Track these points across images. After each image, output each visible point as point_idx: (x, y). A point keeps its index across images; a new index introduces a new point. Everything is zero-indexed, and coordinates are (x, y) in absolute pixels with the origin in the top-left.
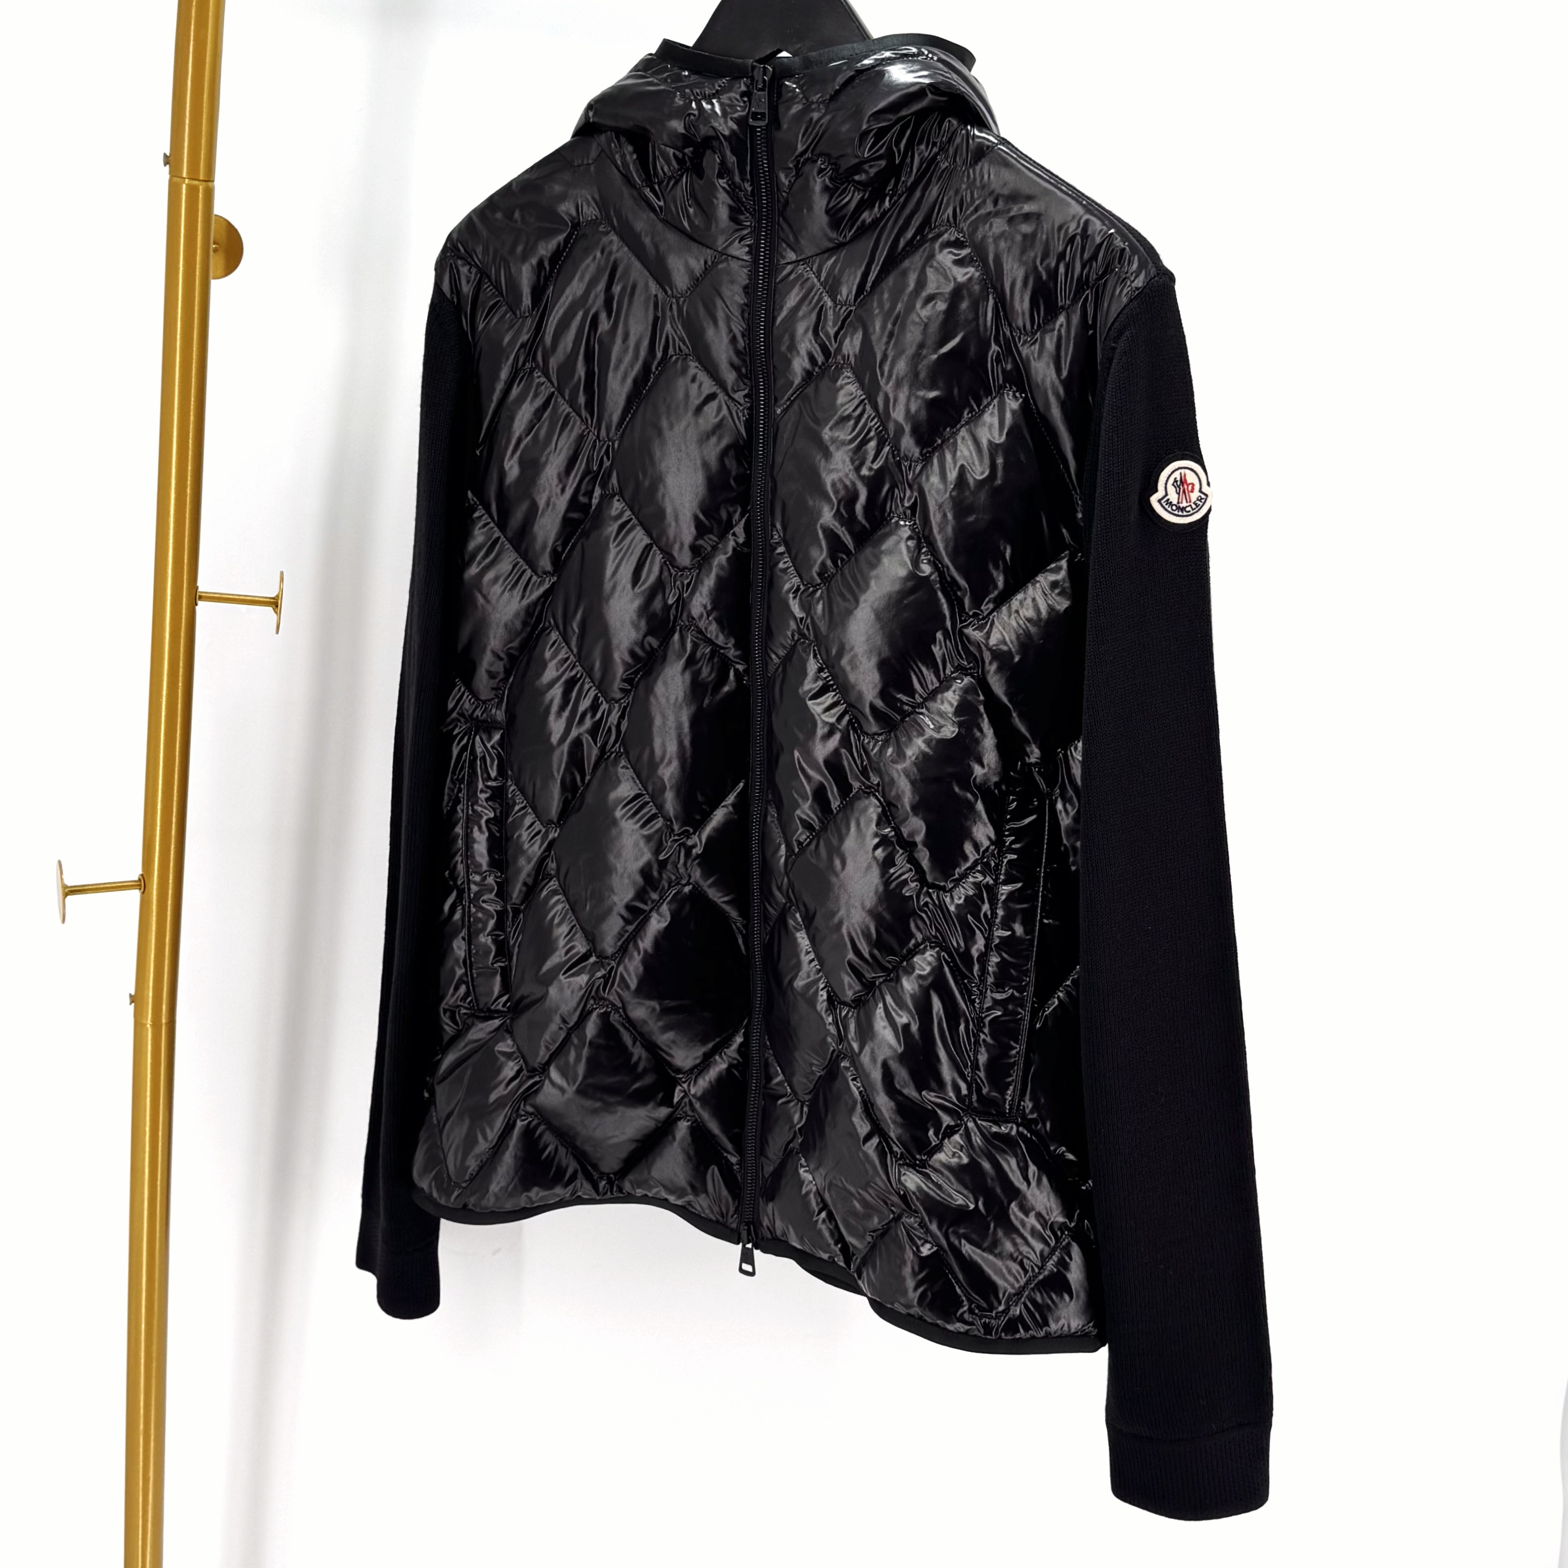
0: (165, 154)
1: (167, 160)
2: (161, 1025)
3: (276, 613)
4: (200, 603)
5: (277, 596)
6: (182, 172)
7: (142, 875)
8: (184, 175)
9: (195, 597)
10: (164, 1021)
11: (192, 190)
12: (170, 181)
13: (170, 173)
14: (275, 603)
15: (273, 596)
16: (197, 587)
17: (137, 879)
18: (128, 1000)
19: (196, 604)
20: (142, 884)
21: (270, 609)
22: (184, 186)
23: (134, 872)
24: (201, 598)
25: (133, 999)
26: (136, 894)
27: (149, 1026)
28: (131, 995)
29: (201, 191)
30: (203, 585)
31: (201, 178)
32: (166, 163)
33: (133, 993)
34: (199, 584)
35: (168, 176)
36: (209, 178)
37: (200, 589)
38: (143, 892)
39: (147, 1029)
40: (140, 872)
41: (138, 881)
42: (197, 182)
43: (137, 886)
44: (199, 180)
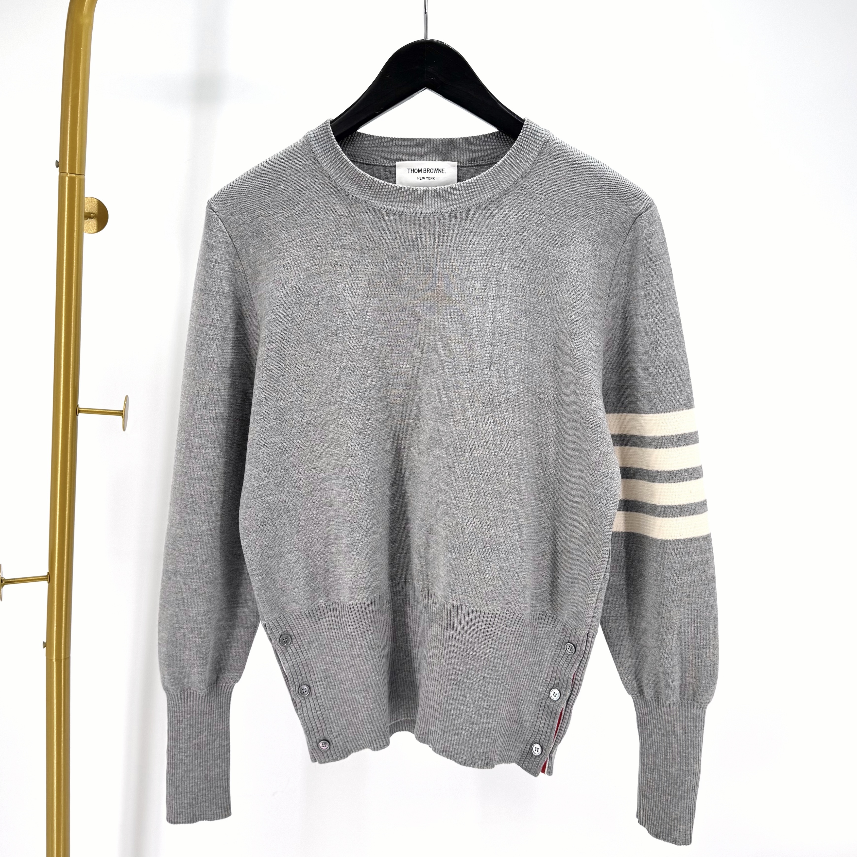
0: (57, 161)
1: (58, 164)
2: (61, 660)
3: (123, 418)
4: (79, 414)
5: (124, 410)
6: (66, 170)
7: (48, 573)
8: (67, 172)
9: (77, 411)
10: (63, 658)
11: (72, 181)
12: (60, 176)
13: (59, 172)
14: (122, 414)
15: (122, 410)
16: (78, 405)
17: (46, 574)
18: (43, 645)
19: (77, 415)
20: (49, 578)
21: (120, 418)
22: (67, 178)
23: (45, 572)
24: (80, 411)
25: (45, 645)
26: (45, 583)
27: (54, 660)
28: (44, 642)
29: (77, 180)
30: (82, 404)
31: (77, 173)
32: (57, 166)
33: (45, 642)
34: (79, 404)
35: (58, 173)
36: (82, 173)
37: (80, 407)
38: (49, 583)
39: (53, 663)
40: (48, 571)
41: (47, 576)
42: (75, 175)
43: (47, 578)
44: (75, 174)
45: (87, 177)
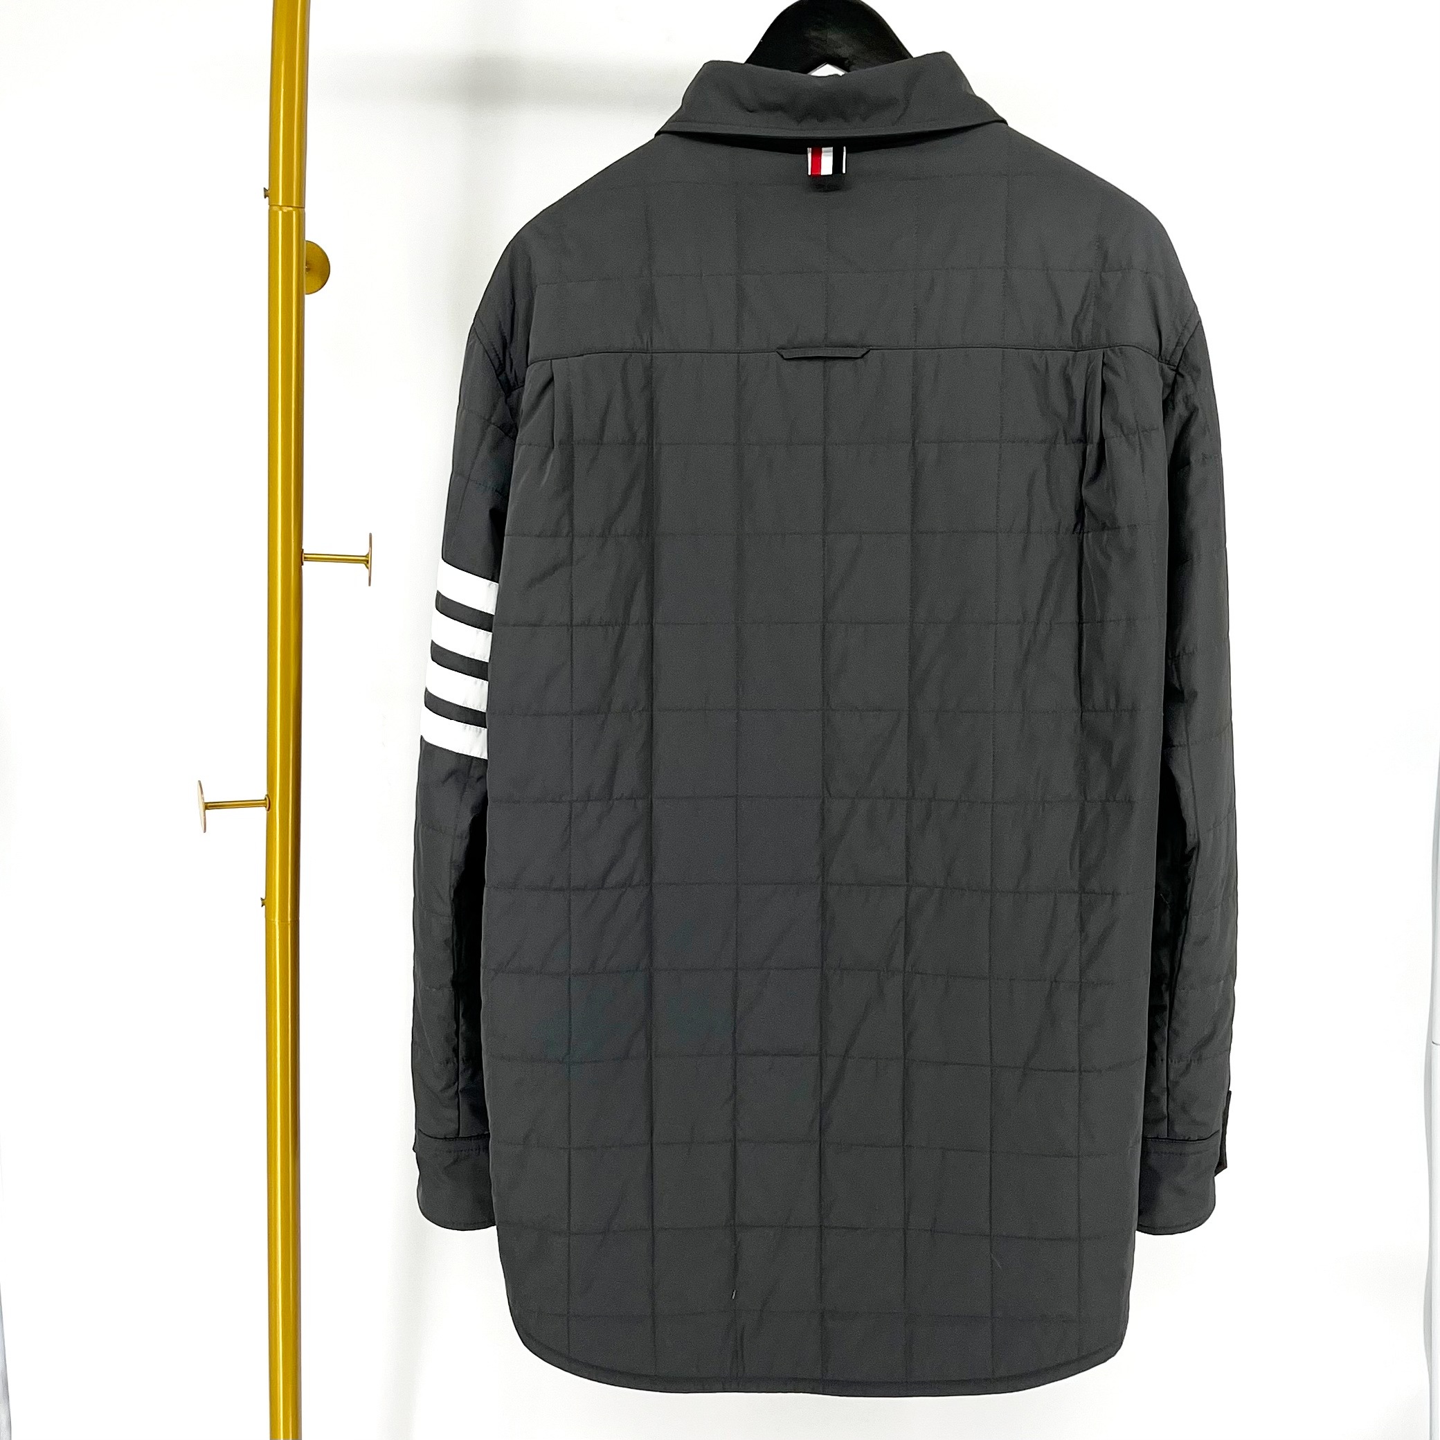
0: (265, 189)
1: (266, 193)
2: (288, 923)
3: (368, 568)
4: (305, 563)
5: (368, 554)
6: (278, 201)
7: (267, 795)
8: (280, 204)
9: (301, 558)
11: (288, 217)
12: (270, 210)
13: (269, 204)
14: (366, 561)
15: (365, 554)
17: (263, 797)
18: (260, 903)
19: (302, 564)
20: (268, 803)
21: (362, 566)
22: (280, 212)
23: (261, 794)
24: (306, 559)
25: (263, 902)
27: (277, 924)
28: (262, 899)
29: (294, 216)
30: (307, 548)
31: (294, 205)
32: (265, 197)
33: (264, 898)
34: (303, 548)
35: (267, 207)
36: (301, 207)
37: (305, 552)
38: (268, 810)
39: (276, 926)
40: (265, 792)
41: (265, 799)
42: (291, 209)
43: (263, 804)
44: (292, 207)
45: (306, 209)
